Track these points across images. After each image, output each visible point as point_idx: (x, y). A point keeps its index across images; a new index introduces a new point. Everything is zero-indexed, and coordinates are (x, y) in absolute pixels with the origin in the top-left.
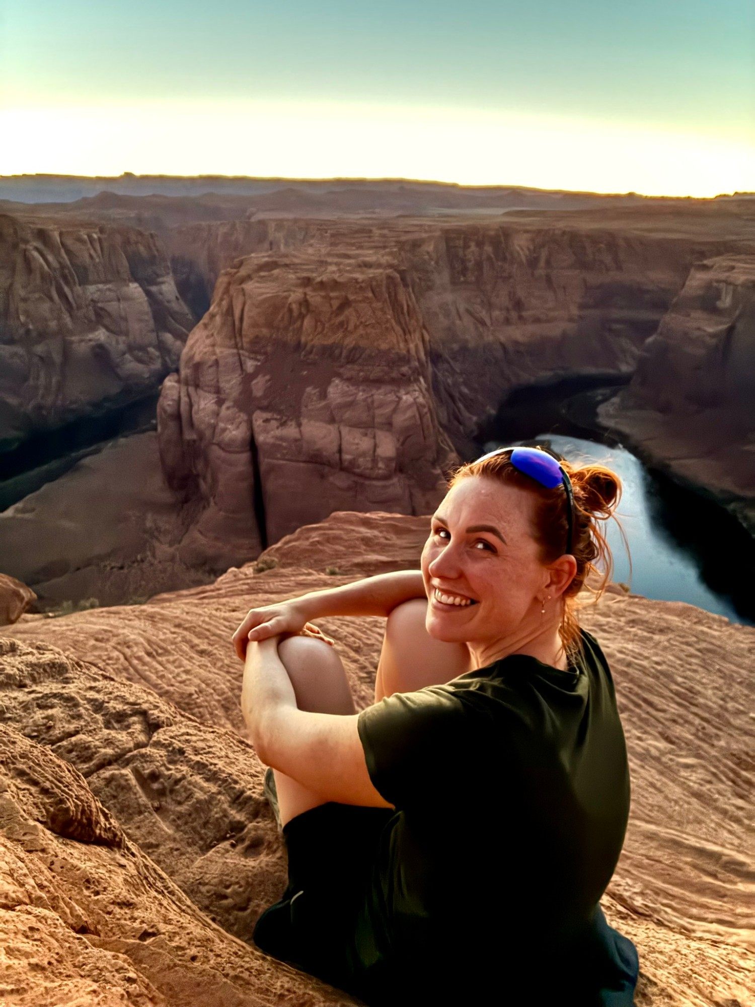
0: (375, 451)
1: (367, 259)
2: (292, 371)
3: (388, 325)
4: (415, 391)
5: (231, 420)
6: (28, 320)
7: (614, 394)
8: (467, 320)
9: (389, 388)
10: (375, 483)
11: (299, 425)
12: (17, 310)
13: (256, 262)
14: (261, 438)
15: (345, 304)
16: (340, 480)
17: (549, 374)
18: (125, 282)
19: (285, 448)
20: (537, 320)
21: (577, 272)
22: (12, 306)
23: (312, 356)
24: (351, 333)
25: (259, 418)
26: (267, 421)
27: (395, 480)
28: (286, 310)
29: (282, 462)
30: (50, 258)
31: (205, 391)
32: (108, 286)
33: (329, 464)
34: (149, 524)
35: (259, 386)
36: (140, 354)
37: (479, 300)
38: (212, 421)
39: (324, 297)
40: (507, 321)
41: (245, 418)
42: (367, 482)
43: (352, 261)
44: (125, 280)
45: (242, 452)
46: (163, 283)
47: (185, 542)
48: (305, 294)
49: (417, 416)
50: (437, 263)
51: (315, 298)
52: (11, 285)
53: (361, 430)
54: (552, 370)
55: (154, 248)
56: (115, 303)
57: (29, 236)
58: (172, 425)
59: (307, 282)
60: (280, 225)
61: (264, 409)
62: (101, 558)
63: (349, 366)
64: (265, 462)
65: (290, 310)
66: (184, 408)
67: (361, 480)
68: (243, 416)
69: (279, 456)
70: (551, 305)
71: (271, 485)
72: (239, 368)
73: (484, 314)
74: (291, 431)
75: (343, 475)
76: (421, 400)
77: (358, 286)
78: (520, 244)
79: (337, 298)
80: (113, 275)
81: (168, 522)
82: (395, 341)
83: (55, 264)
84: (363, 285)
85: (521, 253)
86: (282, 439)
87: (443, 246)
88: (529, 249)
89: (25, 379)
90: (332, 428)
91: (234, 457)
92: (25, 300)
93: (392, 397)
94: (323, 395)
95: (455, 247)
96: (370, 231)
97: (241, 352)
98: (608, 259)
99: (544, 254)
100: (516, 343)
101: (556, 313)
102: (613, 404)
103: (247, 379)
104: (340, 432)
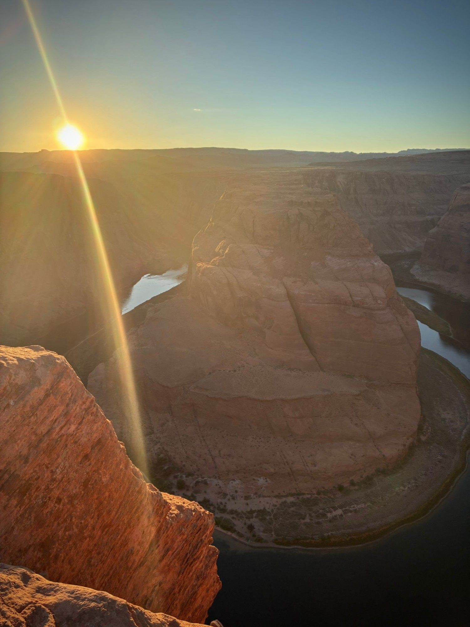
0: (372, 294)
5: (271, 283)
7: (413, 263)
9: (364, 259)
10: (379, 312)
11: (317, 283)
15: (326, 213)
16: (355, 312)
19: (314, 296)
21: (371, 196)
25: (287, 281)
26: (294, 282)
27: (388, 310)
29: (313, 304)
31: (242, 269)
33: (345, 304)
35: (278, 263)
38: (258, 285)
39: (311, 211)
41: (279, 281)
42: (374, 312)
45: (284, 301)
51: (306, 212)
53: (358, 283)
58: (227, 289)
59: (293, 203)
61: (288, 276)
63: (335, 248)
64: (300, 305)
65: (289, 219)
66: (232, 279)
67: (369, 311)
68: (277, 281)
69: (311, 301)
70: (359, 215)
71: (309, 318)
72: (259, 254)
74: (313, 286)
75: (356, 309)
77: (330, 204)
78: (340, 181)
79: (320, 211)
82: (359, 233)
84: (332, 203)
85: (340, 186)
86: (310, 291)
90: (340, 283)
91: (283, 304)
93: (368, 264)
94: (324, 265)
97: (256, 245)
99: (353, 185)
102: (417, 269)
103: (268, 260)
104: (345, 285)
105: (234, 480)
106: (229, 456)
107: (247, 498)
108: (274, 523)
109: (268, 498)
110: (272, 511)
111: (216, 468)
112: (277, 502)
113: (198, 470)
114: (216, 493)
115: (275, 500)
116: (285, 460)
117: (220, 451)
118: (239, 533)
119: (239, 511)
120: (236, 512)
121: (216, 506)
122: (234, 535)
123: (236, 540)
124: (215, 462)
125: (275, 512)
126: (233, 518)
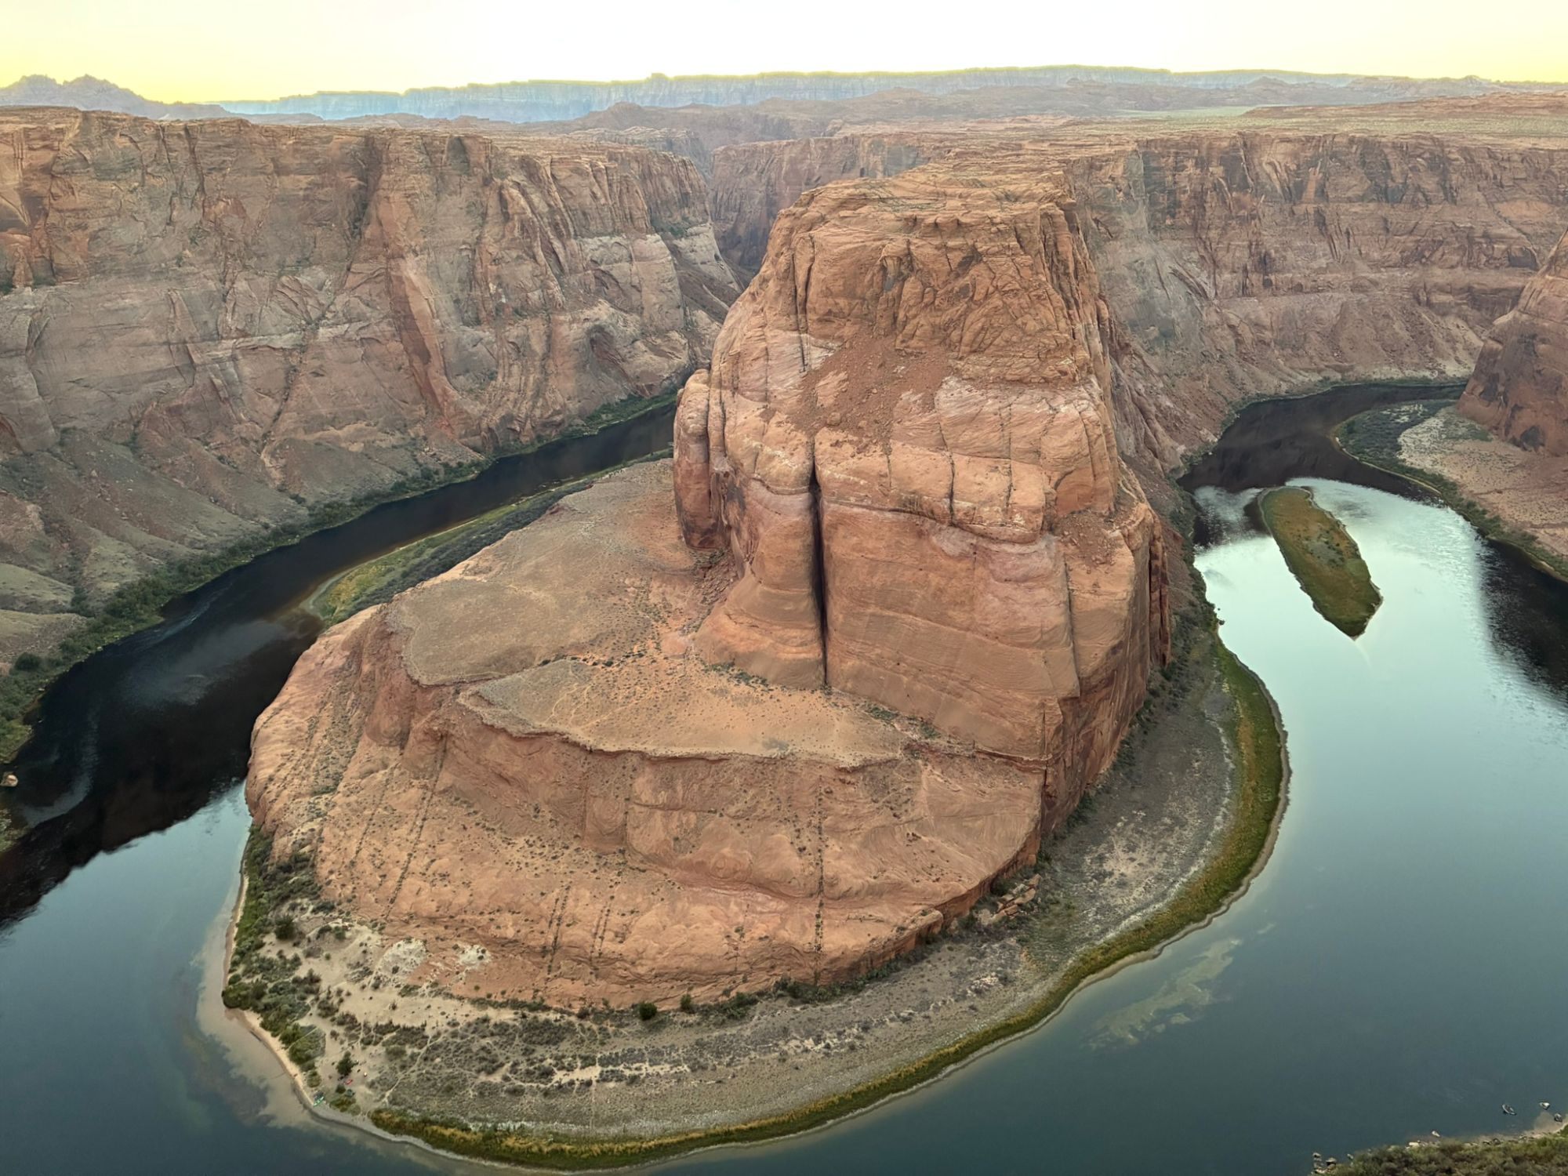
0: (1008, 497)
1: (1012, 188)
2: (881, 366)
3: (1040, 292)
4: (1082, 398)
5: (783, 443)
6: (500, 290)
7: (1432, 413)
8: (1175, 289)
9: (1037, 393)
10: (1007, 548)
11: (887, 452)
12: (485, 274)
13: (834, 196)
14: (825, 472)
15: (973, 257)
16: (950, 542)
17: (1316, 378)
18: (641, 232)
19: (863, 487)
20: (1298, 289)
21: (1372, 206)
22: (479, 270)
23: (914, 343)
24: (980, 304)
25: (825, 439)
26: (837, 444)
27: (1041, 545)
28: (876, 269)
29: (856, 510)
30: (536, 198)
31: (747, 398)
32: (617, 239)
33: (932, 515)
34: (653, 599)
35: (829, 388)
36: (659, 341)
37: (1195, 256)
38: (755, 444)
39: (937, 248)
40: (1245, 291)
41: (805, 439)
42: (994, 547)
43: (986, 191)
44: (640, 230)
45: (797, 493)
46: (697, 234)
47: (705, 630)
48: (909, 243)
49: (1085, 441)
50: (1127, 194)
51: (924, 249)
52: (479, 238)
53: (989, 462)
54: (1319, 371)
55: (686, 183)
56: (625, 265)
57: (507, 167)
58: (695, 448)
59: (913, 223)
60: (877, 143)
61: (833, 426)
62: (580, 647)
63: (973, 358)
64: (831, 509)
65: (884, 268)
66: (714, 424)
67: (984, 543)
68: (802, 437)
69: (853, 500)
70: (1323, 262)
71: (838, 547)
72: (800, 360)
73: (1203, 278)
74: (874, 461)
75: (956, 534)
76: (1091, 414)
77: (994, 229)
78: (1273, 162)
79: (960, 249)
80: (626, 224)
81: (682, 597)
82: (1051, 317)
83: (543, 208)
84: (1002, 227)
85: (1274, 176)
86: (857, 473)
87: (1139, 168)
88: (1287, 169)
89: (492, 376)
90: (940, 459)
91: (786, 500)
92: (496, 261)
93: (1042, 408)
94: (929, 404)
95: (1159, 169)
96: (1020, 147)
97: (804, 335)
98: (1430, 183)
99: (1315, 176)
100: (1257, 325)
101: (1330, 277)
102: (1430, 429)
103: (811, 378)
104: (953, 464)
105: (409, 940)
106: (444, 876)
107: (408, 991)
108: (415, 1067)
109: (456, 1002)
110: (439, 1034)
111: (392, 901)
112: (465, 1013)
113: (349, 901)
114: (349, 965)
115: (468, 1007)
116: (558, 913)
117: (433, 861)
118: (315, 1074)
119: (360, 1020)
120: (353, 1019)
121: (323, 996)
122: (301, 1079)
123: (295, 1089)
124: (398, 889)
125: (440, 1040)
126: (334, 1034)
